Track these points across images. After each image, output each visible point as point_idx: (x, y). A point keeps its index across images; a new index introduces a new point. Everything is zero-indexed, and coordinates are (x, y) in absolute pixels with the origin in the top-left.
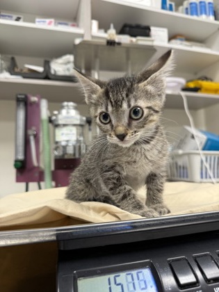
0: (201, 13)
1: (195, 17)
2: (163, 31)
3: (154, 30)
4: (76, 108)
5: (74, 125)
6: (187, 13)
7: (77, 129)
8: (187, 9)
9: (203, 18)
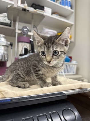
0: (66, 5)
1: (63, 6)
2: (50, 10)
3: (46, 8)
4: (5, 38)
5: (3, 45)
6: (60, 4)
7: (4, 48)
8: (60, 2)
9: (66, 7)
